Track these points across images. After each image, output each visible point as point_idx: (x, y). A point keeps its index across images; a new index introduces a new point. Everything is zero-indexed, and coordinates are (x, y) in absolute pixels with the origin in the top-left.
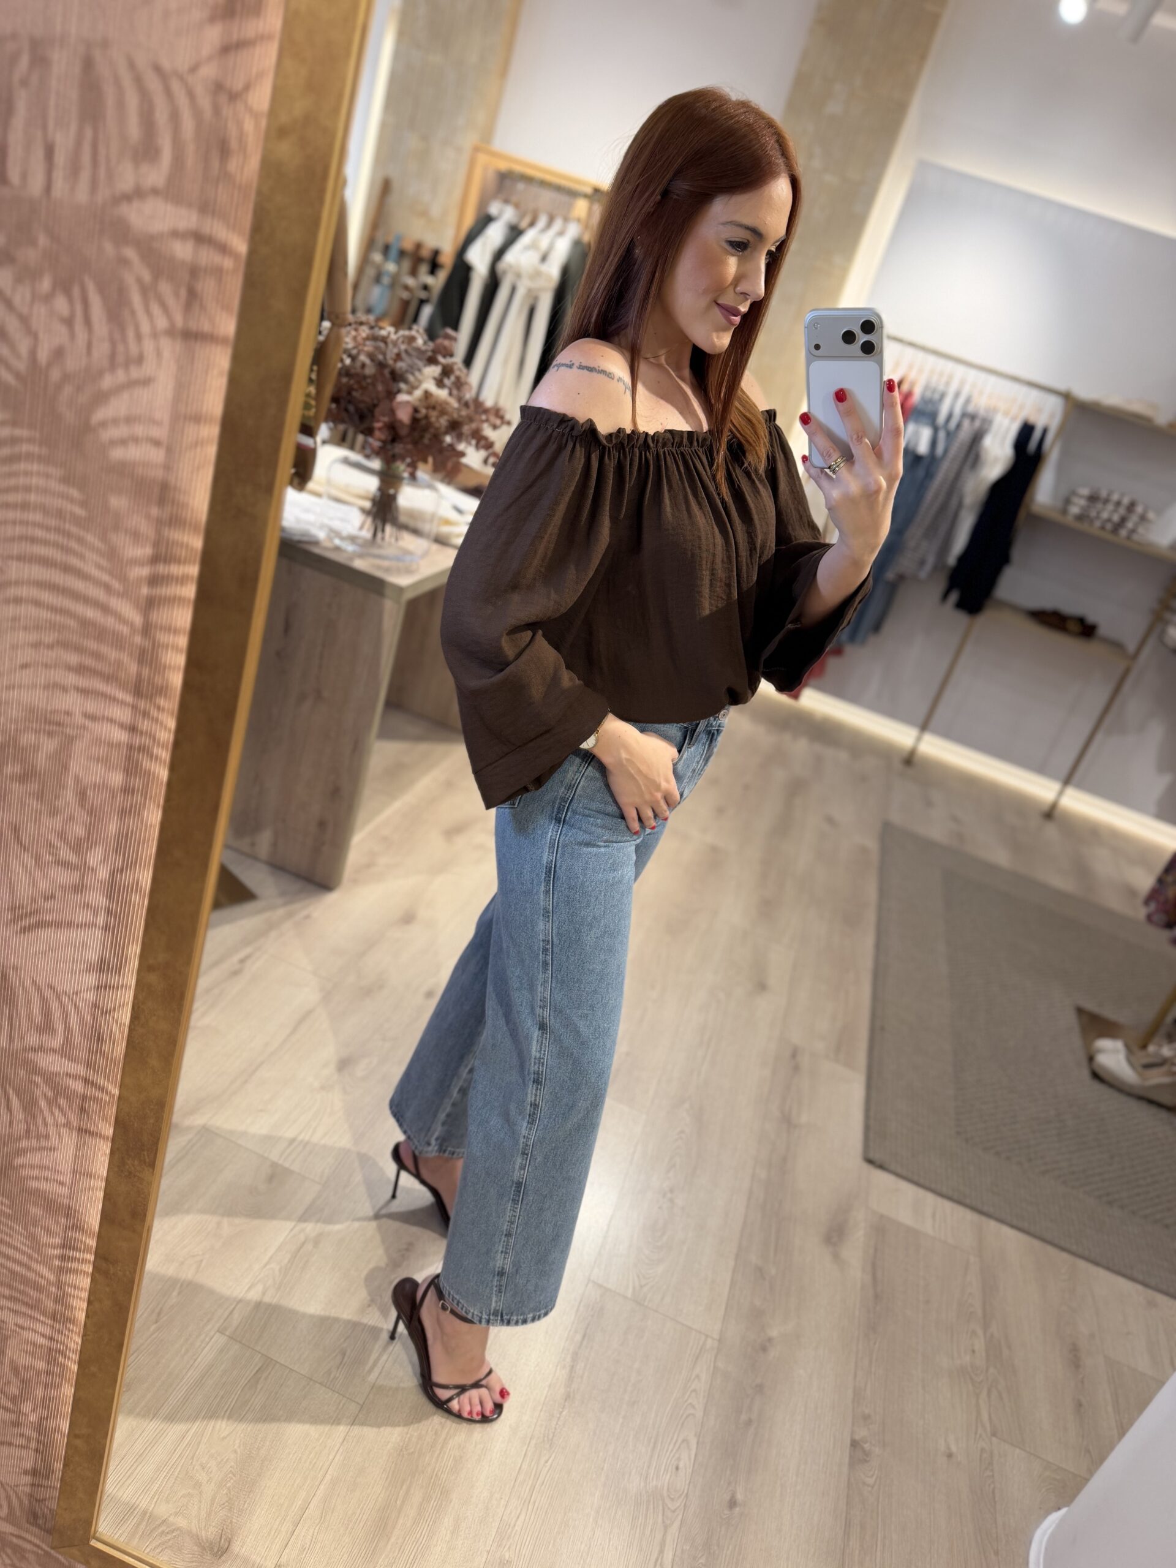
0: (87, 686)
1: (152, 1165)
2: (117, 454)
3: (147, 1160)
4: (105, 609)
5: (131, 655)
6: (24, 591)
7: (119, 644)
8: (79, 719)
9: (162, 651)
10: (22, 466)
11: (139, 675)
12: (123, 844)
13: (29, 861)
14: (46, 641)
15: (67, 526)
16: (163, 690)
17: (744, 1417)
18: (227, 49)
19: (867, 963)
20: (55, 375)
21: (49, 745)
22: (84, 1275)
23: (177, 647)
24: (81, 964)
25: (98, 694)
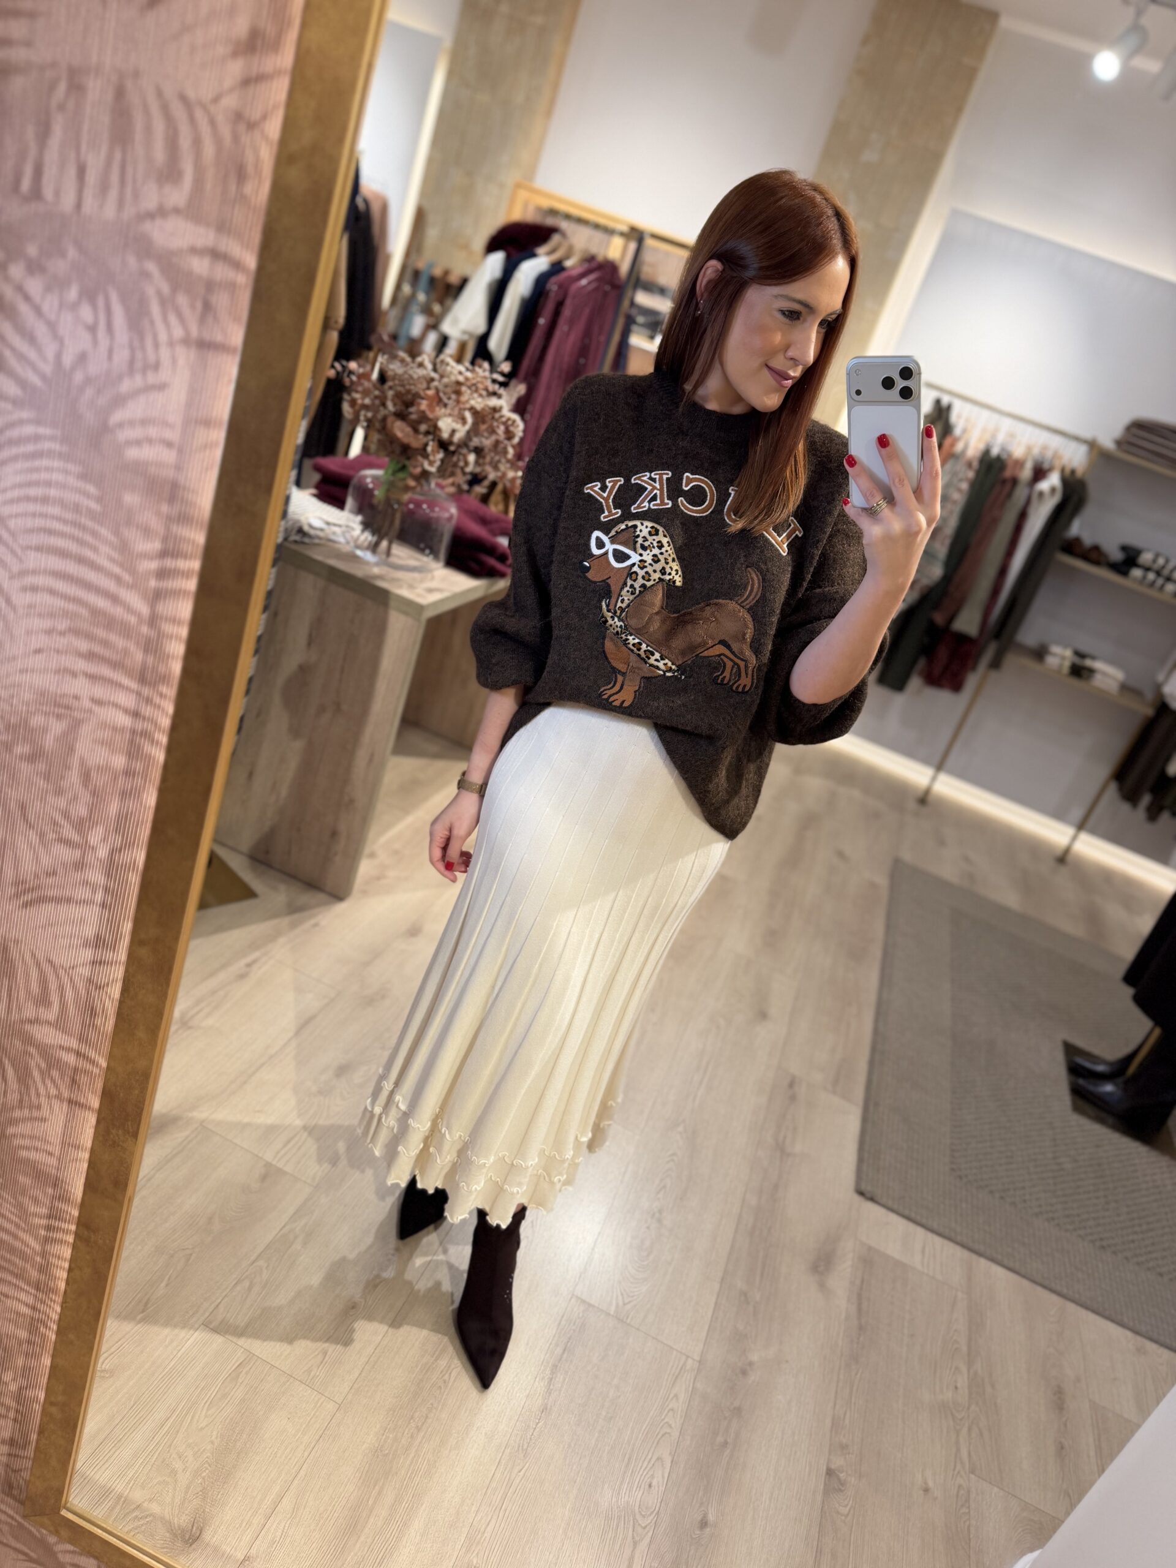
0: (95, 671)
1: (135, 1135)
2: (132, 453)
3: (131, 1130)
4: (115, 599)
5: (138, 643)
6: (41, 580)
7: (126, 633)
8: (86, 703)
9: (166, 643)
10: (45, 462)
11: (144, 663)
12: (122, 822)
13: (33, 837)
14: (59, 628)
15: (83, 520)
16: (164, 679)
17: (720, 1439)
18: (248, 82)
19: (870, 997)
20: (78, 377)
21: (57, 727)
22: (68, 1246)
23: (181, 638)
24: (78, 939)
25: (106, 680)
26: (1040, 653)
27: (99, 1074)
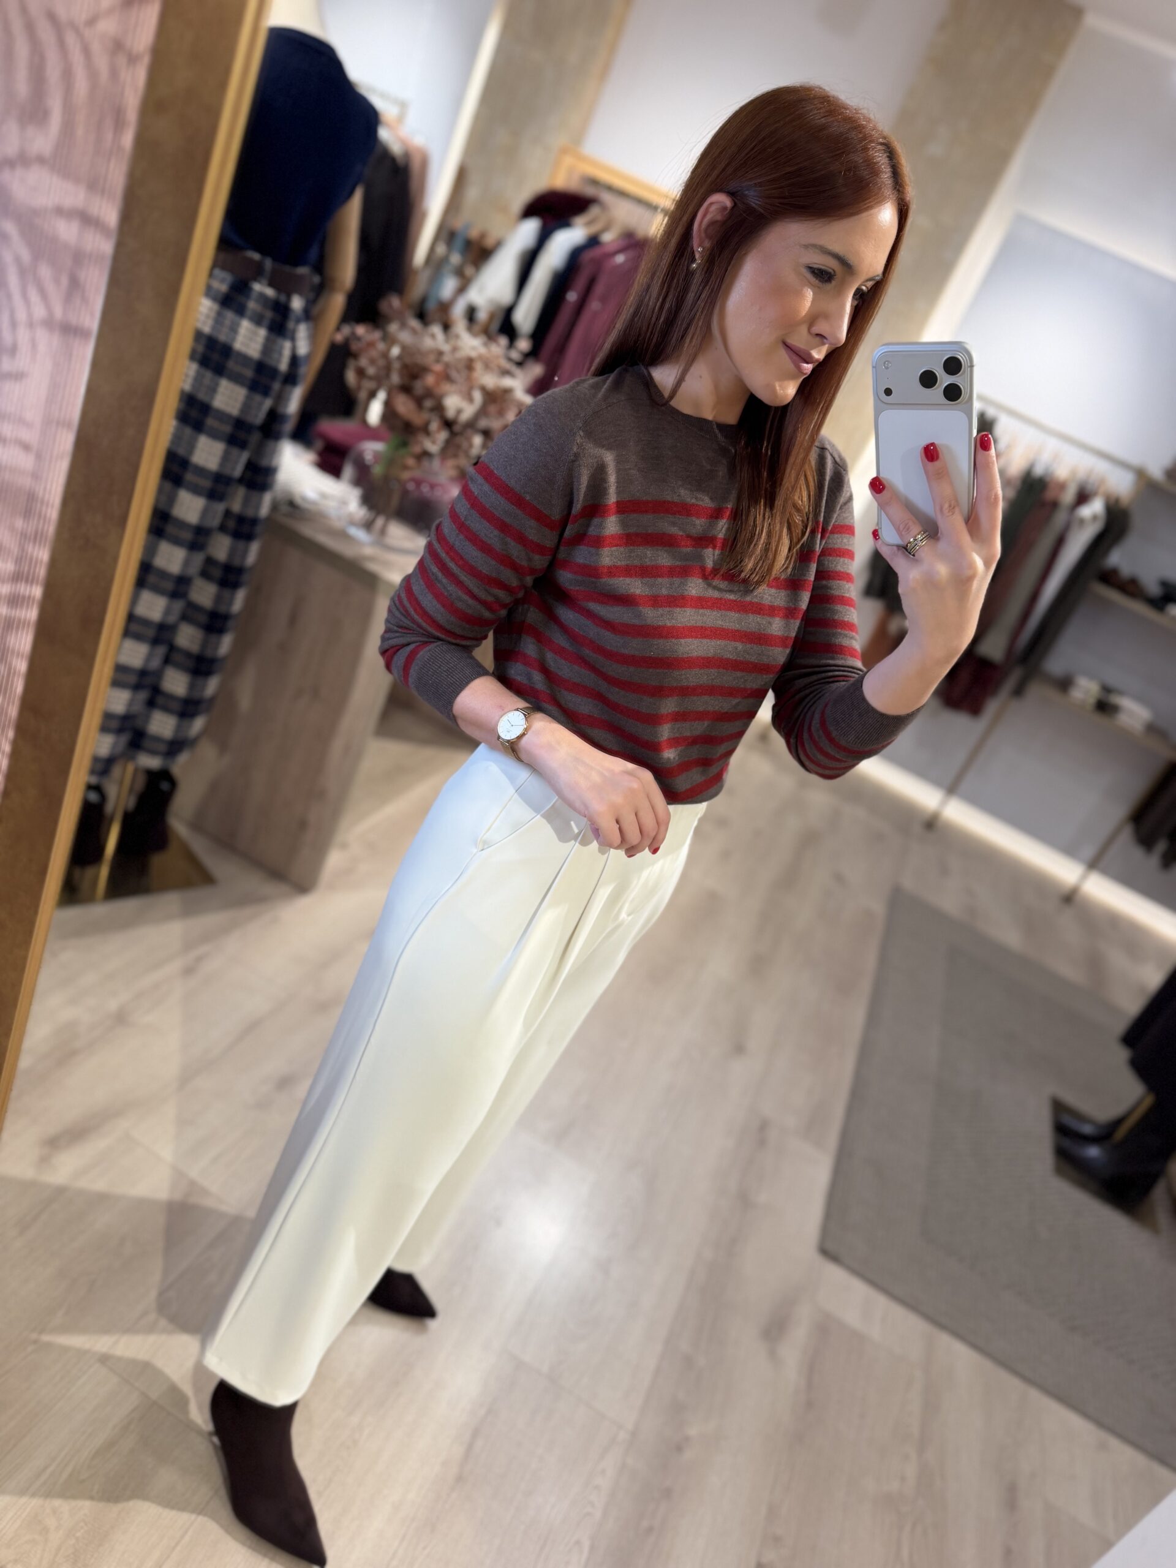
17: (645, 1523)
19: (855, 1037)
26: (1065, 684)
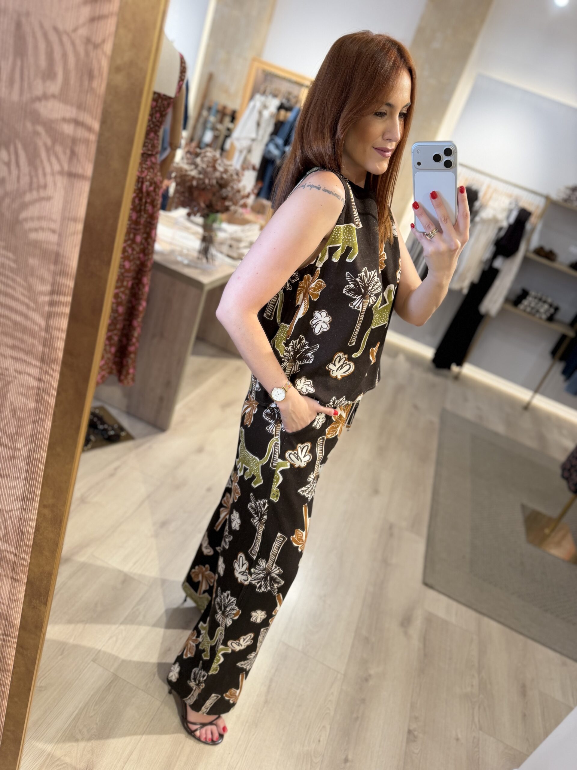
0: (17, 356)
1: (46, 604)
2: (33, 236)
3: (43, 601)
4: (26, 317)
5: (39, 341)
7: (33, 335)
8: (12, 373)
9: (54, 341)
11: (43, 353)
12: (34, 437)
15: (7, 273)
16: (54, 361)
17: (355, 716)
18: (93, 20)
19: (430, 482)
20: (1, 192)
22: (14, 649)
23: (63, 339)
24: (13, 496)
25: (22, 361)
27: (27, 566)
